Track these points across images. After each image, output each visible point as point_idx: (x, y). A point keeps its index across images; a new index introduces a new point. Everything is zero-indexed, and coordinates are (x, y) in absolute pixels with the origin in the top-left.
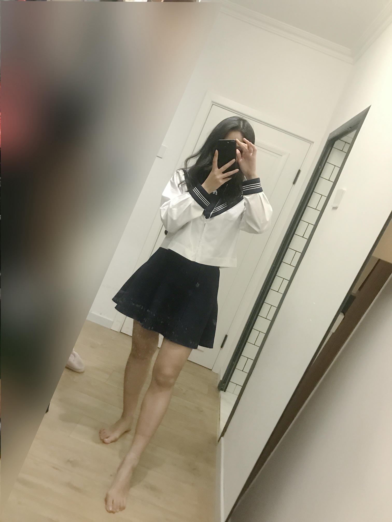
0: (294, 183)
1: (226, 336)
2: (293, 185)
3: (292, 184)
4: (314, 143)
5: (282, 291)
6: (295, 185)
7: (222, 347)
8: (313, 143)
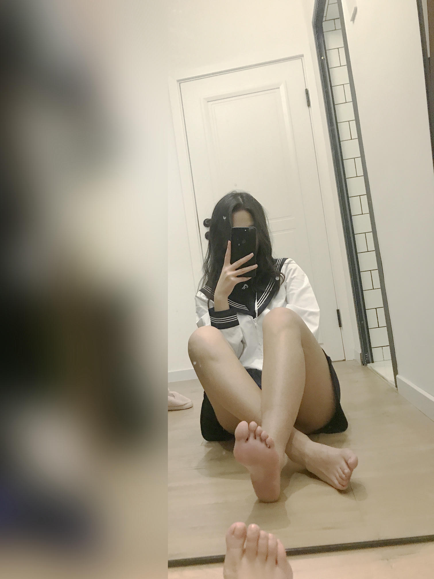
0: (309, 105)
1: (338, 311)
5: (366, 210)
6: (311, 107)
7: (340, 325)
8: (303, 56)
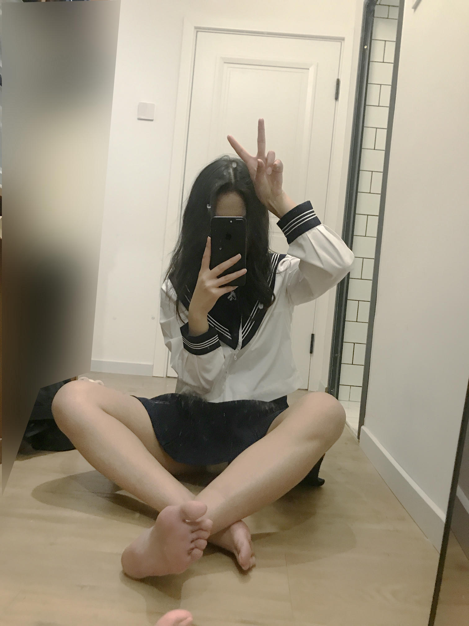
0: (337, 98)
1: (313, 336)
2: (337, 102)
3: (334, 100)
4: (346, 39)
6: (338, 100)
7: (311, 352)
8: (343, 39)
